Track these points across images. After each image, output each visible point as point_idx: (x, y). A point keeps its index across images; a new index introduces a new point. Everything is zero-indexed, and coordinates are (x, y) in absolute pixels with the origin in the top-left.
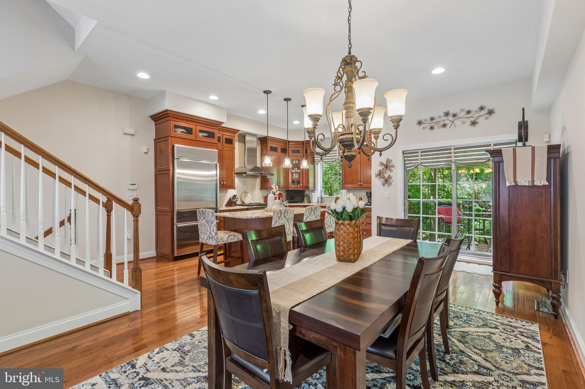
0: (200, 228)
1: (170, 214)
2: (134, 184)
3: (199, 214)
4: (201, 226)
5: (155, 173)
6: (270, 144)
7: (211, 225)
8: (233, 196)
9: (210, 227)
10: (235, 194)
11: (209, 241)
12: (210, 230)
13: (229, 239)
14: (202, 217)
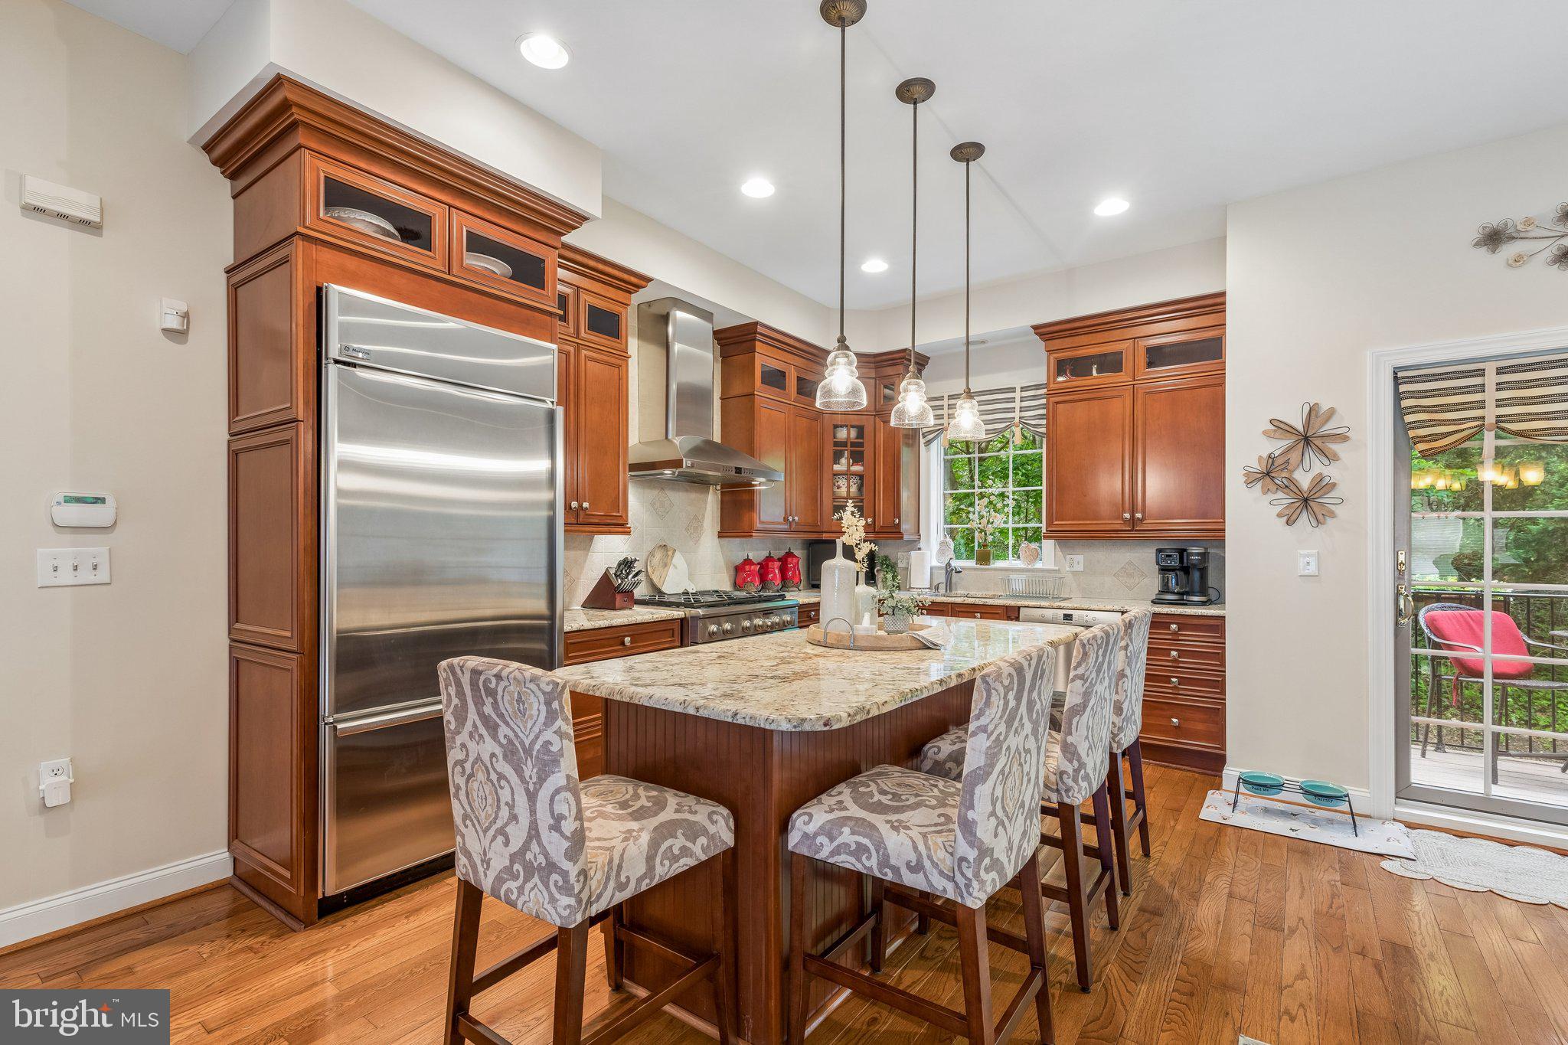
0: (458, 788)
1: (293, 662)
2: (99, 500)
3: (452, 690)
4: (468, 771)
5: (229, 442)
6: (764, 358)
7: (542, 780)
8: (619, 565)
9: (532, 797)
10: (631, 556)
11: (521, 890)
12: (533, 812)
13: (658, 860)
14: (472, 715)
